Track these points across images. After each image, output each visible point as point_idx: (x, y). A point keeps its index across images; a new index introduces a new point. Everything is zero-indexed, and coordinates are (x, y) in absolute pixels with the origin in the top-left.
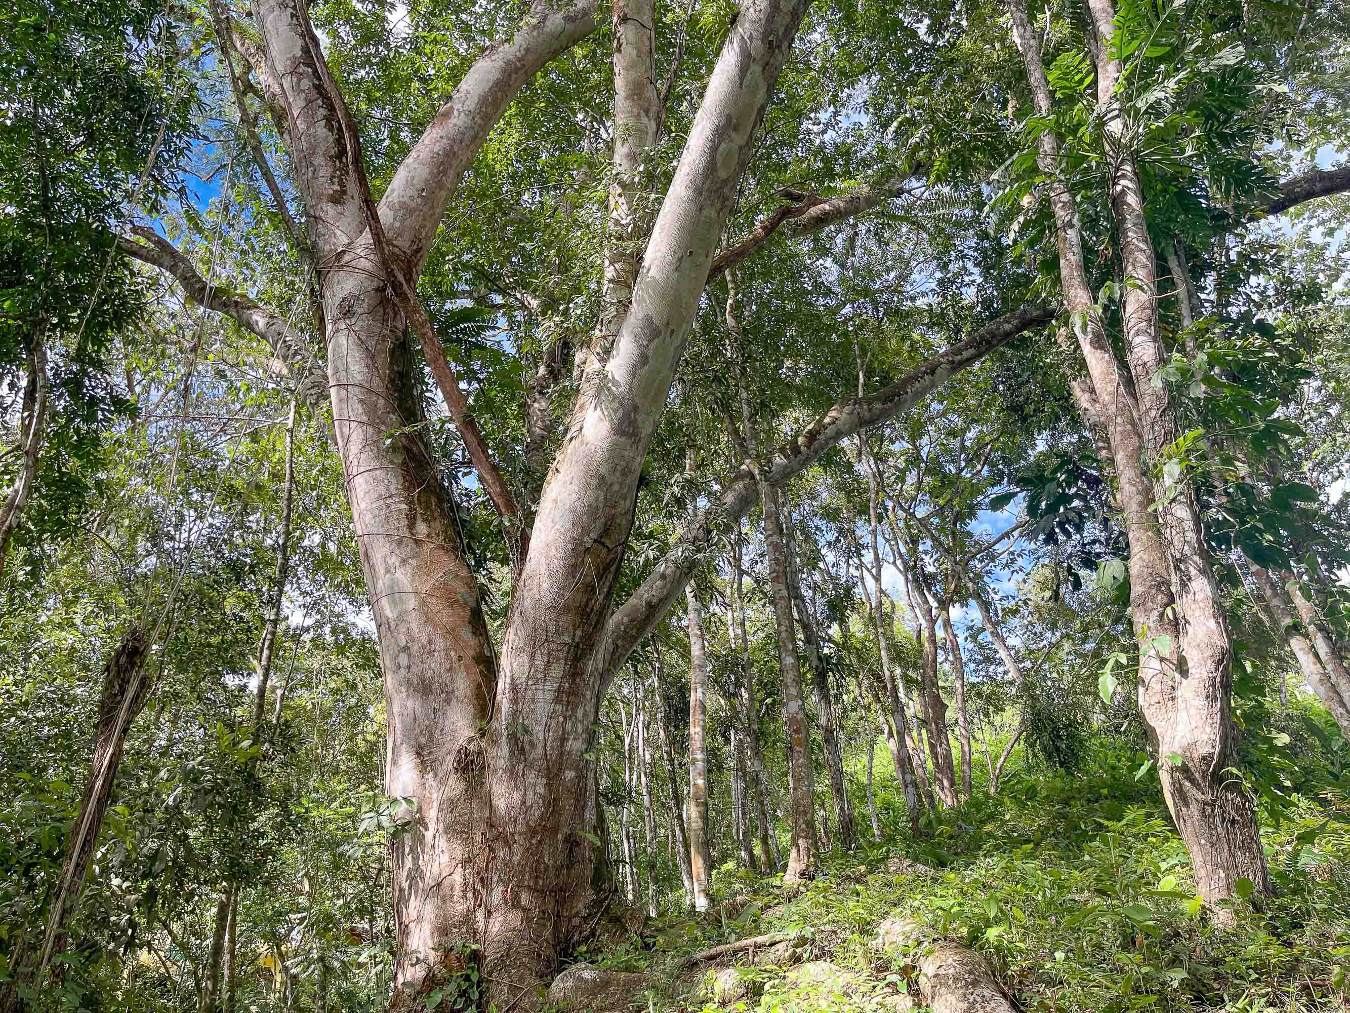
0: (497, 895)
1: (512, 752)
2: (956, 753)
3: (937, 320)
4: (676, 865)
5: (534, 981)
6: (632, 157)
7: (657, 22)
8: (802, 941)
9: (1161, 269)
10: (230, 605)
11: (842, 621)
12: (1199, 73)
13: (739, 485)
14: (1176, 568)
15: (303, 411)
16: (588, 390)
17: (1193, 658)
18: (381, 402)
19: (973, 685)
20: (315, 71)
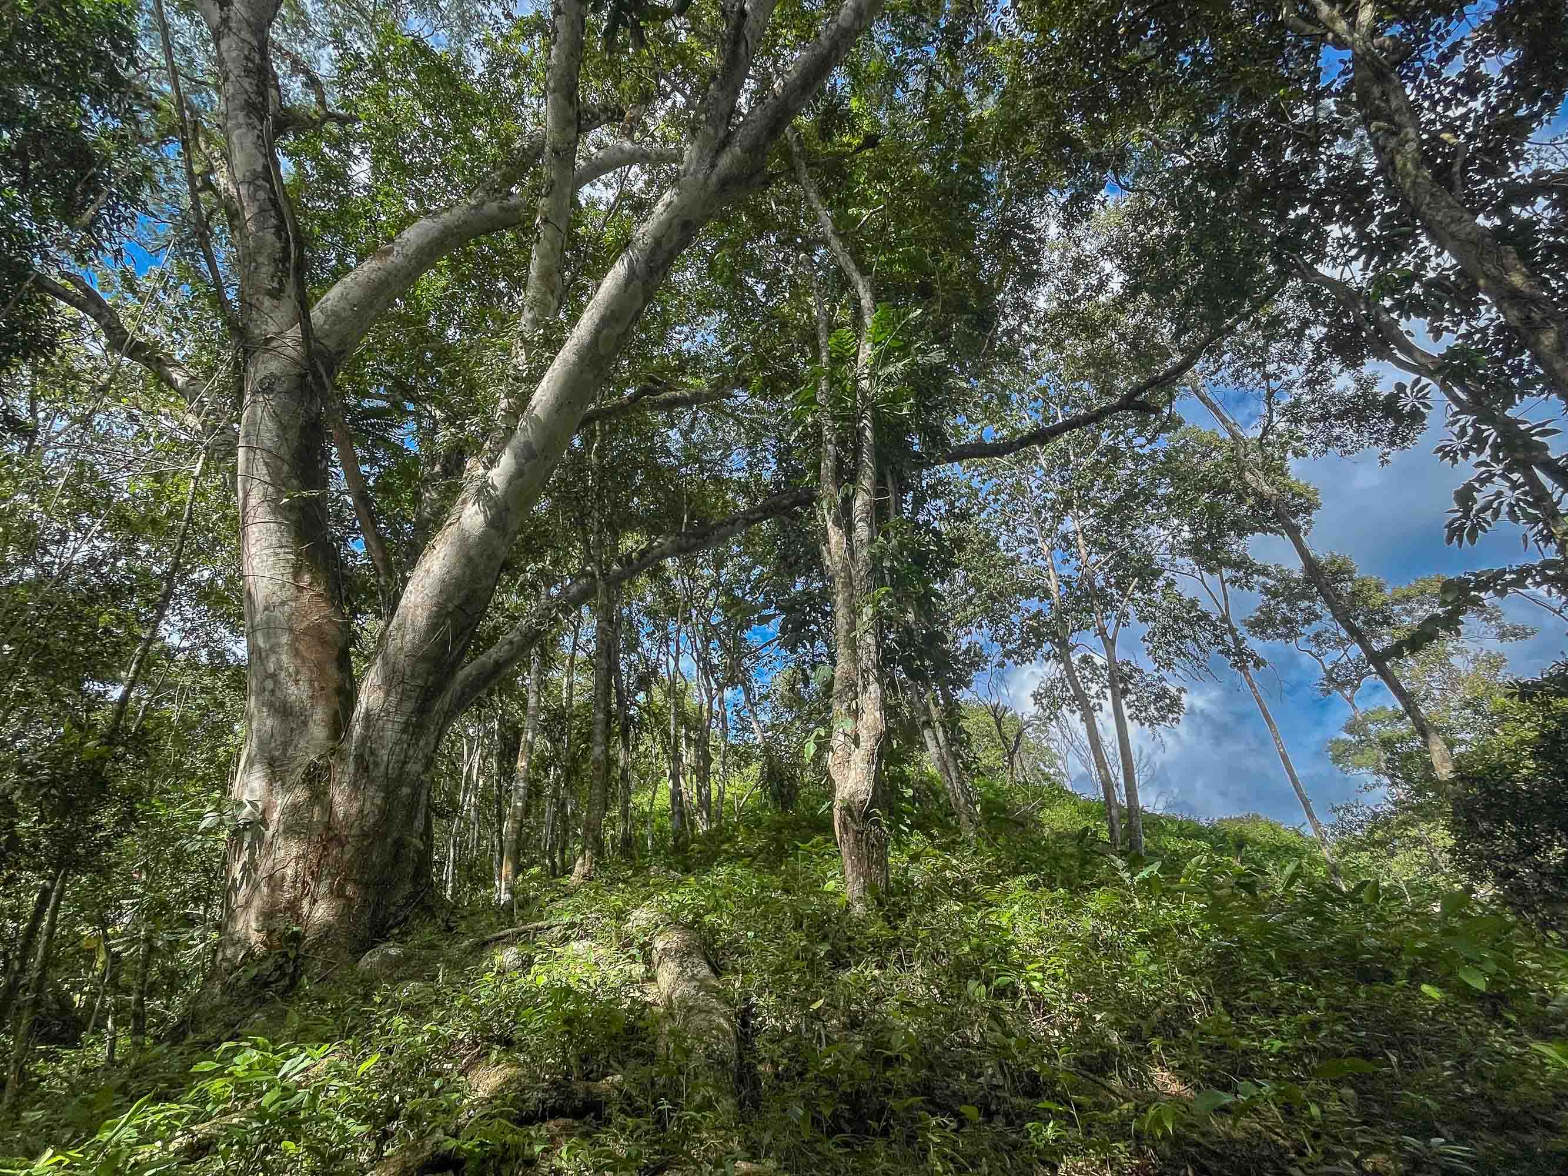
0: (323, 888)
1: (357, 770)
2: (714, 794)
3: (744, 489)
4: (491, 868)
5: (346, 957)
6: (536, 323)
7: (570, 231)
8: (572, 925)
9: (880, 480)
10: (104, 620)
11: (648, 692)
12: (917, 364)
13: (583, 581)
14: (863, 676)
15: (212, 463)
16: (471, 489)
17: (864, 734)
18: (286, 468)
19: (732, 746)
20: (272, 187)
